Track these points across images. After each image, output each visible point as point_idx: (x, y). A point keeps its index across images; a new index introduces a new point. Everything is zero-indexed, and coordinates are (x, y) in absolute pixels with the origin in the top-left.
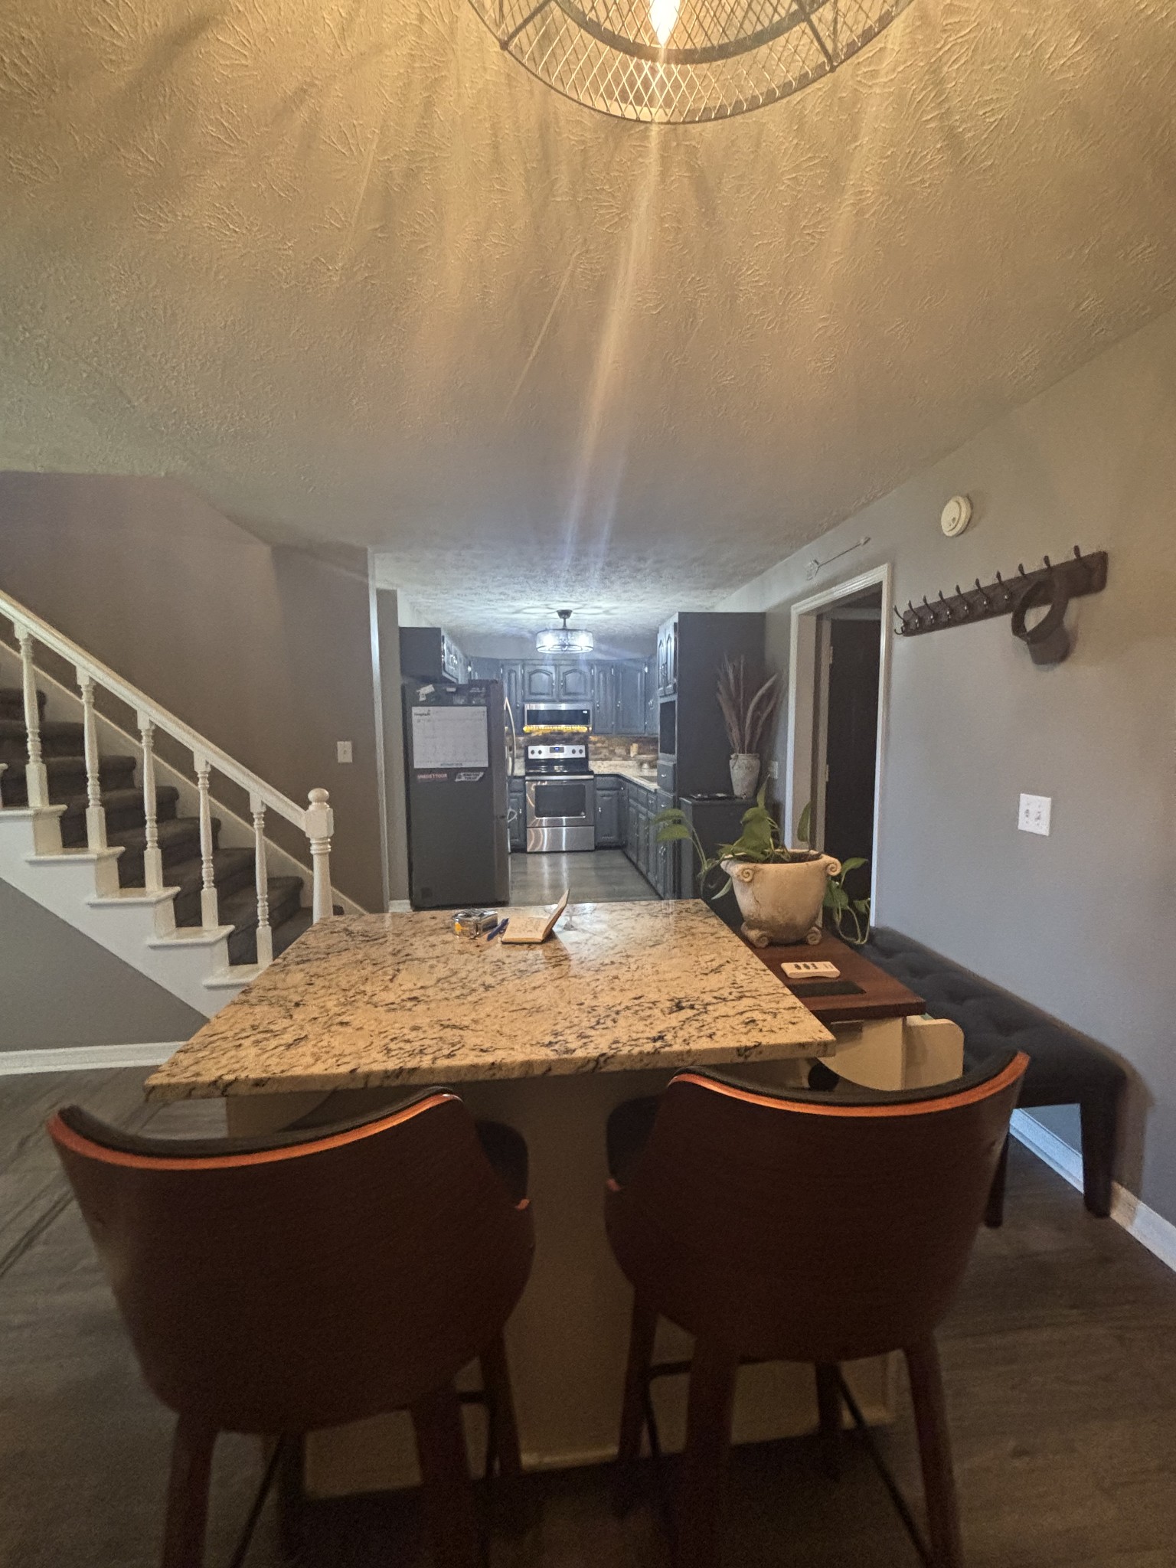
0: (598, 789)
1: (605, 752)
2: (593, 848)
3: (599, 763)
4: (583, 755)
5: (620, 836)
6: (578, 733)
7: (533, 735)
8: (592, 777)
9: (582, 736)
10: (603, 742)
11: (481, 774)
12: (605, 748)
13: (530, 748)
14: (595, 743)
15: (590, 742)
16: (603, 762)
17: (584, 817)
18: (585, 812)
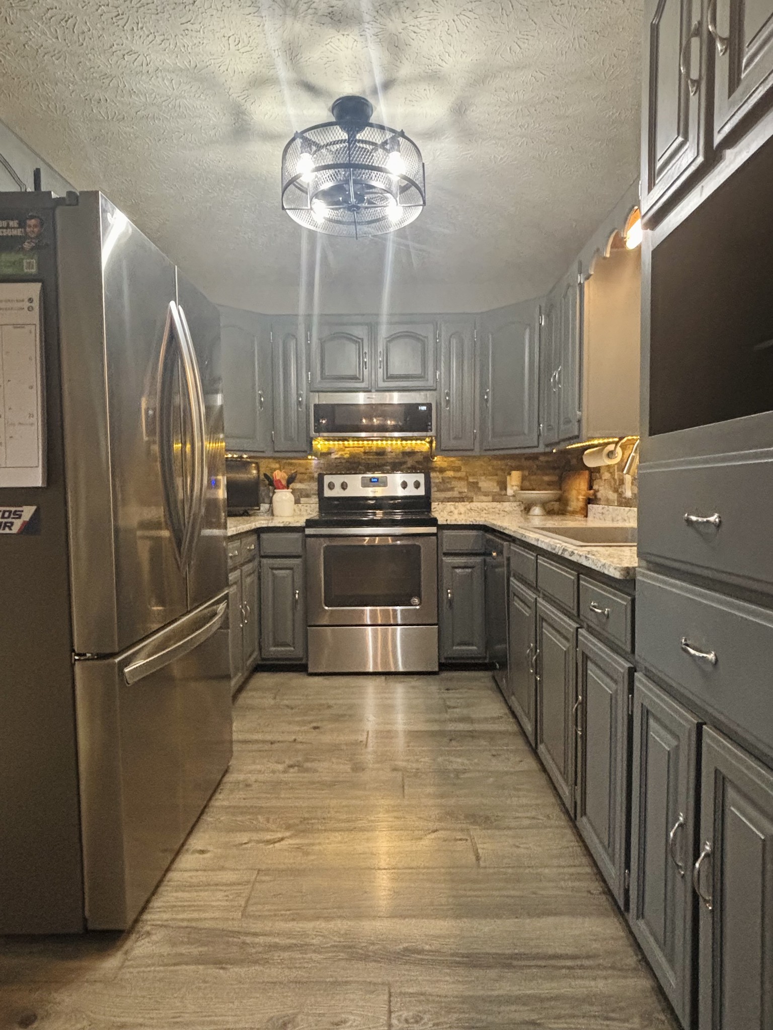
0: (446, 554)
1: (461, 487)
2: (436, 669)
3: (450, 506)
4: (421, 492)
5: (488, 645)
6: (412, 453)
7: (333, 456)
8: (433, 530)
9: (420, 458)
10: (458, 469)
11: (28, 512)
12: (460, 479)
13: (327, 479)
14: (442, 470)
15: (434, 469)
16: (457, 504)
17: (418, 607)
18: (419, 597)
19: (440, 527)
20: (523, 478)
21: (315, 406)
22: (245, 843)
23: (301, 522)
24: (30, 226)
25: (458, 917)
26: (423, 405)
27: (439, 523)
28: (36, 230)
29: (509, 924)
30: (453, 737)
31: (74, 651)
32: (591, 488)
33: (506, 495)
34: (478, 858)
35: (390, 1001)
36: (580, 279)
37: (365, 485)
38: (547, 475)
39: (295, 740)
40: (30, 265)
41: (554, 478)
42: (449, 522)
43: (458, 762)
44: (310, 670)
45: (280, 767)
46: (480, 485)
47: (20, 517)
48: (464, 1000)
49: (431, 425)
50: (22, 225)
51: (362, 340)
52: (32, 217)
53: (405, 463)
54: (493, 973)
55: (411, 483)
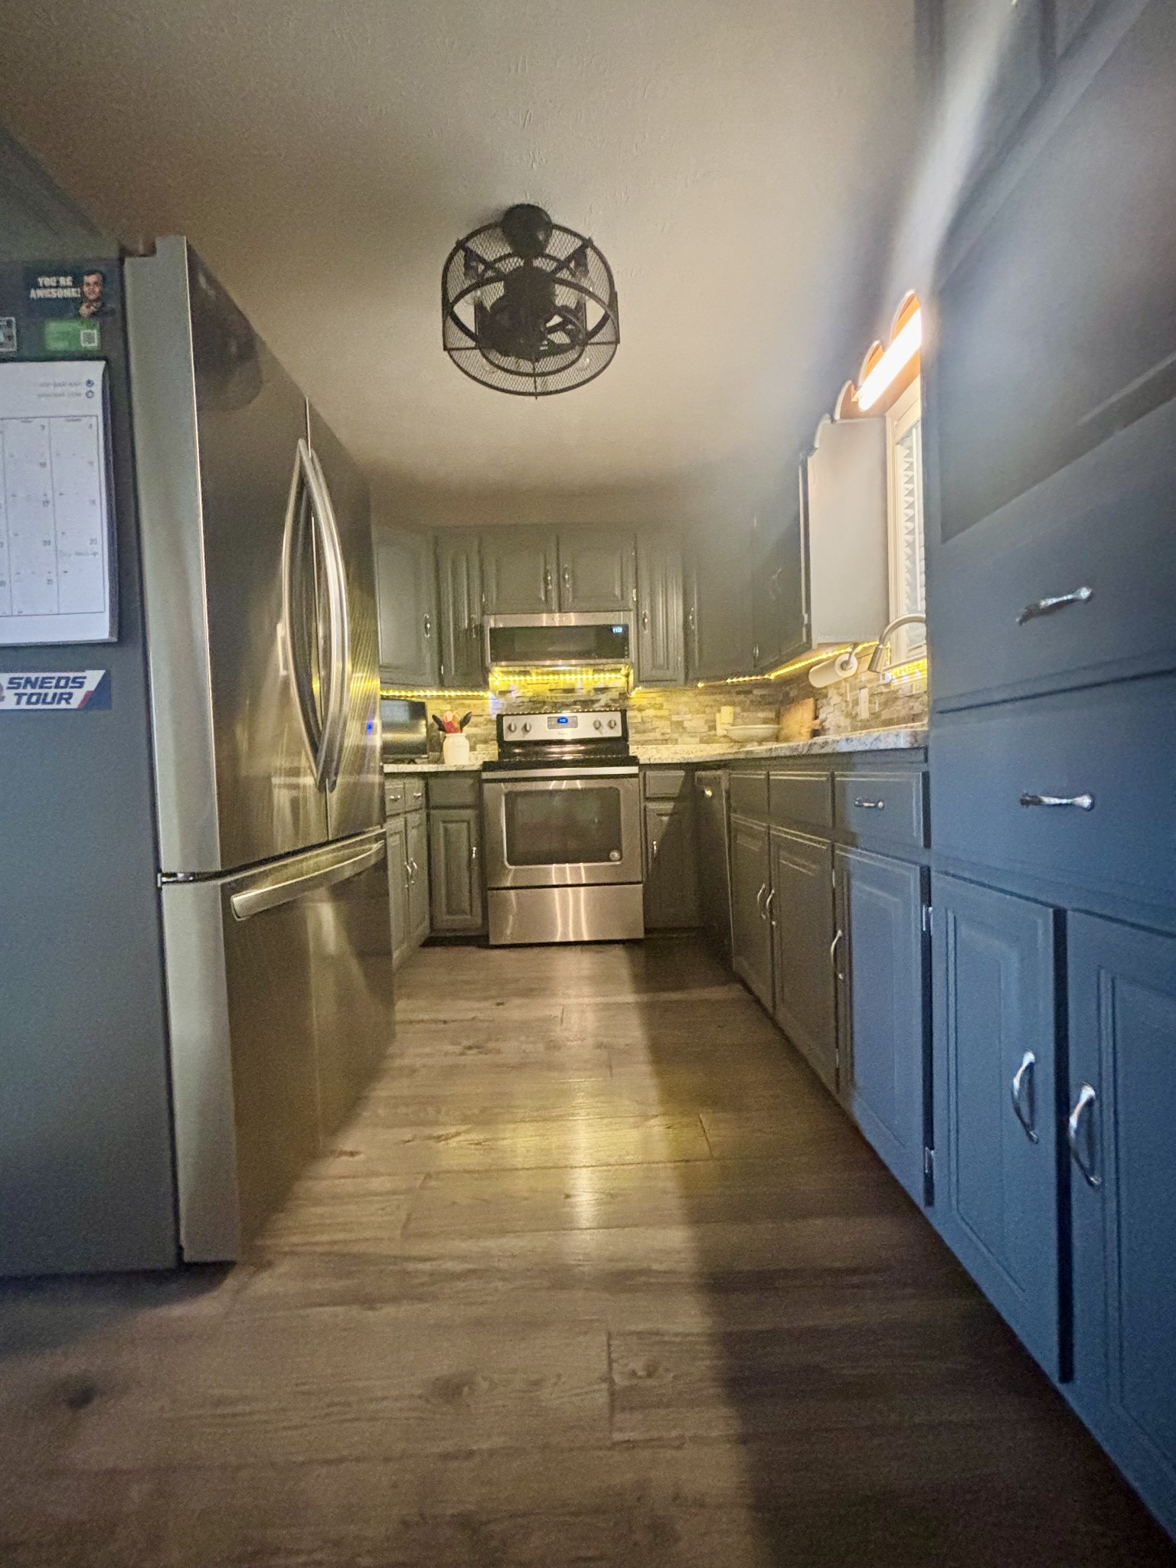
0: (649, 799)
1: (664, 728)
2: (640, 936)
3: (651, 746)
4: (617, 732)
6: (606, 689)
7: (514, 694)
8: (634, 770)
9: (614, 694)
10: (659, 707)
11: (93, 678)
12: (662, 718)
13: (507, 721)
14: (640, 709)
15: (631, 708)
16: (659, 747)
17: (618, 863)
18: (619, 851)
19: (642, 767)
20: (735, 716)
21: (491, 629)
22: (408, 1141)
23: (476, 765)
24: (88, 284)
26: (618, 627)
27: (641, 762)
28: (97, 290)
29: (762, 1229)
31: (159, 871)
32: (816, 717)
33: (716, 735)
35: (609, 1345)
37: (551, 727)
38: (763, 710)
39: (474, 1018)
40: (89, 338)
41: (772, 715)
42: (652, 762)
44: (492, 942)
45: (458, 1049)
46: (686, 724)
47: (81, 685)
49: (628, 651)
50: (77, 283)
52: (89, 273)
53: (598, 701)
54: (749, 1299)
55: (605, 723)
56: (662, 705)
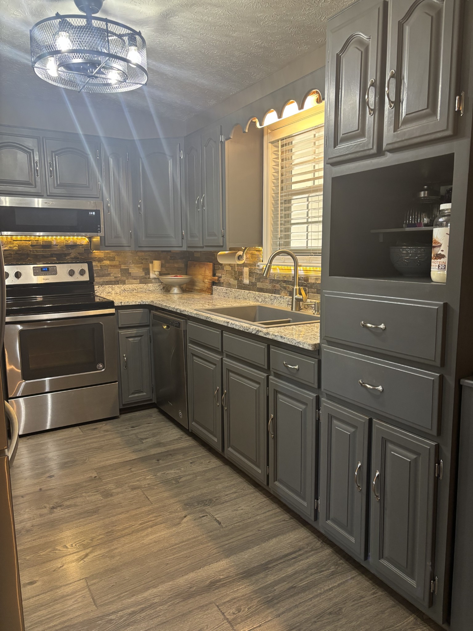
0: (120, 328)
1: (116, 273)
2: (118, 414)
3: (108, 288)
4: (86, 278)
5: (154, 390)
6: (74, 246)
8: (112, 311)
9: (82, 250)
10: (112, 259)
14: (100, 260)
15: (95, 259)
16: (113, 286)
17: (103, 370)
18: (103, 363)
19: (118, 308)
20: (162, 266)
25: (228, 556)
26: (92, 211)
27: (115, 305)
29: (256, 550)
30: (158, 458)
32: (214, 275)
33: (149, 278)
34: (220, 523)
36: (222, 138)
37: (35, 274)
39: (41, 489)
41: (182, 265)
42: (123, 304)
43: (172, 473)
45: (45, 511)
46: (131, 270)
48: (255, 592)
49: (100, 227)
51: (33, 150)
53: (69, 254)
54: (262, 575)
55: (77, 271)
56: (114, 258)
